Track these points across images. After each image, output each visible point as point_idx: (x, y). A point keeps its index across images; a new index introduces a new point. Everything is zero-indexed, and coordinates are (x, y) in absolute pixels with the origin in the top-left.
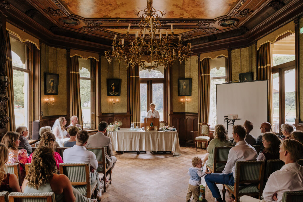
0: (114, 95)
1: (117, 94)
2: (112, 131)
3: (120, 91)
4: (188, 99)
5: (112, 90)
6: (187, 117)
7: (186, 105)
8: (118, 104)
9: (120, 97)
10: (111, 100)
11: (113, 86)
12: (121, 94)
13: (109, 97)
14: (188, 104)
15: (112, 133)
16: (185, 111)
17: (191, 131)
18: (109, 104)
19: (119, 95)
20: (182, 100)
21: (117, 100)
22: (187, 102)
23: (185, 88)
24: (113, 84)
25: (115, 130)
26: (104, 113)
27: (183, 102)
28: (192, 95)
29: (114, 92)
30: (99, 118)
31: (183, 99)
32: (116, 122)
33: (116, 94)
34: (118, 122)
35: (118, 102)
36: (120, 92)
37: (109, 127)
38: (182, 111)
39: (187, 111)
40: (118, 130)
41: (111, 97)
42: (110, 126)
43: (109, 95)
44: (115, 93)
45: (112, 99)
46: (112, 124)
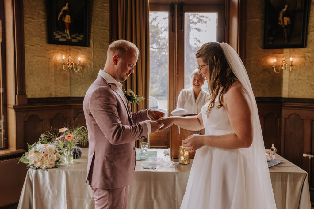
0: (69, 43)
1: (80, 38)
2: (47, 168)
3: (90, 32)
4: (293, 57)
5: (61, 27)
6: (285, 113)
7: (286, 75)
8: (82, 71)
9: (88, 49)
10: (60, 57)
11: (65, 13)
12: (91, 42)
13: (52, 46)
14: (293, 74)
15: (45, 178)
16: (281, 94)
17: (305, 155)
18: (53, 70)
19: (84, 43)
20: (272, 61)
21: (81, 59)
22: (292, 66)
23: (286, 23)
24: (65, 8)
25: (57, 164)
26: (38, 96)
27: (277, 67)
28: (308, 45)
29: (68, 31)
30: (16, 112)
31: (277, 57)
32: (63, 130)
33: (75, 38)
34: (71, 129)
35: (83, 66)
36: (89, 36)
37: (33, 150)
38: (274, 95)
39: (289, 92)
40: (72, 160)
41: (59, 47)
42: (39, 146)
43: (52, 40)
44: (74, 36)
45: (62, 54)
46: (49, 140)
